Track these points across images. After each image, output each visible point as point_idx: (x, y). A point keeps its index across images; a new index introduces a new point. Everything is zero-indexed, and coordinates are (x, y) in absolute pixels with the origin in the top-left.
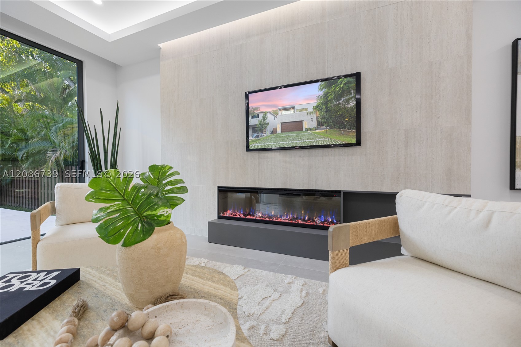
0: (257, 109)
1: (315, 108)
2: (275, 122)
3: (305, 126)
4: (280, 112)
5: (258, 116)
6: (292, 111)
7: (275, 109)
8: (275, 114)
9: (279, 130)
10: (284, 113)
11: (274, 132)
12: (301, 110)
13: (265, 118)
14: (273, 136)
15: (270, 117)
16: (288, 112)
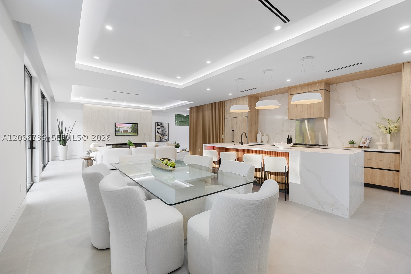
0: (117, 126)
1: (131, 128)
2: (122, 130)
3: (128, 131)
4: (123, 128)
5: (118, 128)
6: (126, 128)
7: (122, 127)
8: (122, 128)
9: (123, 132)
10: (124, 128)
11: (121, 132)
12: (128, 128)
13: (119, 129)
14: (121, 133)
15: (121, 129)
16: (125, 128)
